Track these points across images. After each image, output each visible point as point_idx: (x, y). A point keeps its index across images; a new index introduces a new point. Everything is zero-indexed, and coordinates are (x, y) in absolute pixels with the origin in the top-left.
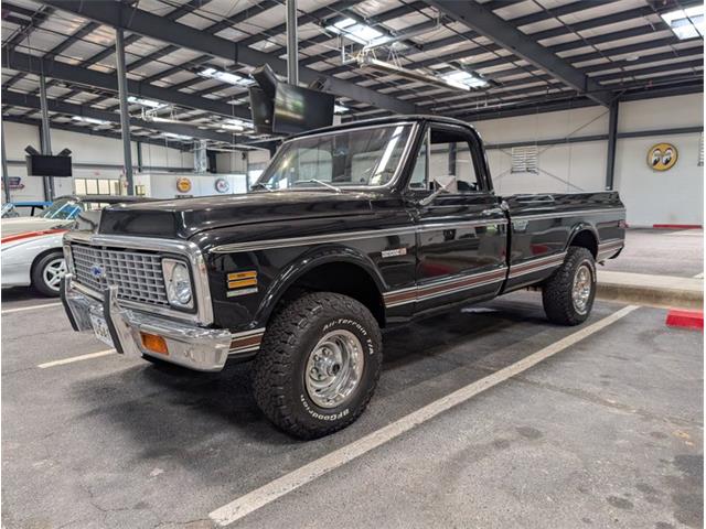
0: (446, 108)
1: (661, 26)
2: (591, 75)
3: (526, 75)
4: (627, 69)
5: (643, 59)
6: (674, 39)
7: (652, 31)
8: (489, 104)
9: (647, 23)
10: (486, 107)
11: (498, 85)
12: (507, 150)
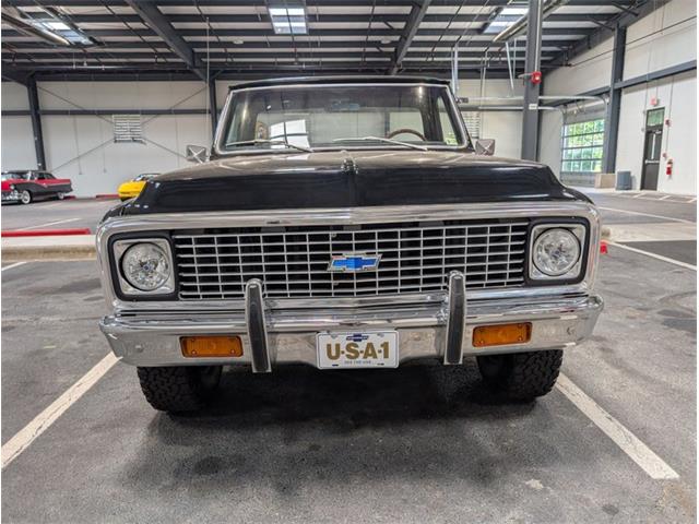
0: (26, 61)
1: (266, 18)
2: (196, 50)
3: (137, 39)
4: (230, 50)
5: (246, 44)
6: (271, 32)
7: (257, 21)
8: (89, 64)
9: (255, 13)
10: (85, 66)
11: (100, 44)
12: (107, 117)
